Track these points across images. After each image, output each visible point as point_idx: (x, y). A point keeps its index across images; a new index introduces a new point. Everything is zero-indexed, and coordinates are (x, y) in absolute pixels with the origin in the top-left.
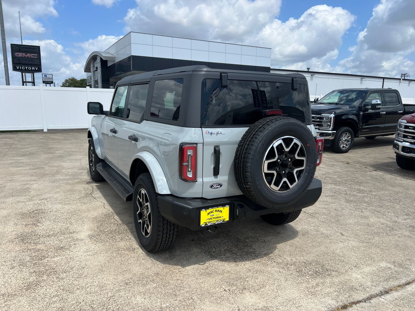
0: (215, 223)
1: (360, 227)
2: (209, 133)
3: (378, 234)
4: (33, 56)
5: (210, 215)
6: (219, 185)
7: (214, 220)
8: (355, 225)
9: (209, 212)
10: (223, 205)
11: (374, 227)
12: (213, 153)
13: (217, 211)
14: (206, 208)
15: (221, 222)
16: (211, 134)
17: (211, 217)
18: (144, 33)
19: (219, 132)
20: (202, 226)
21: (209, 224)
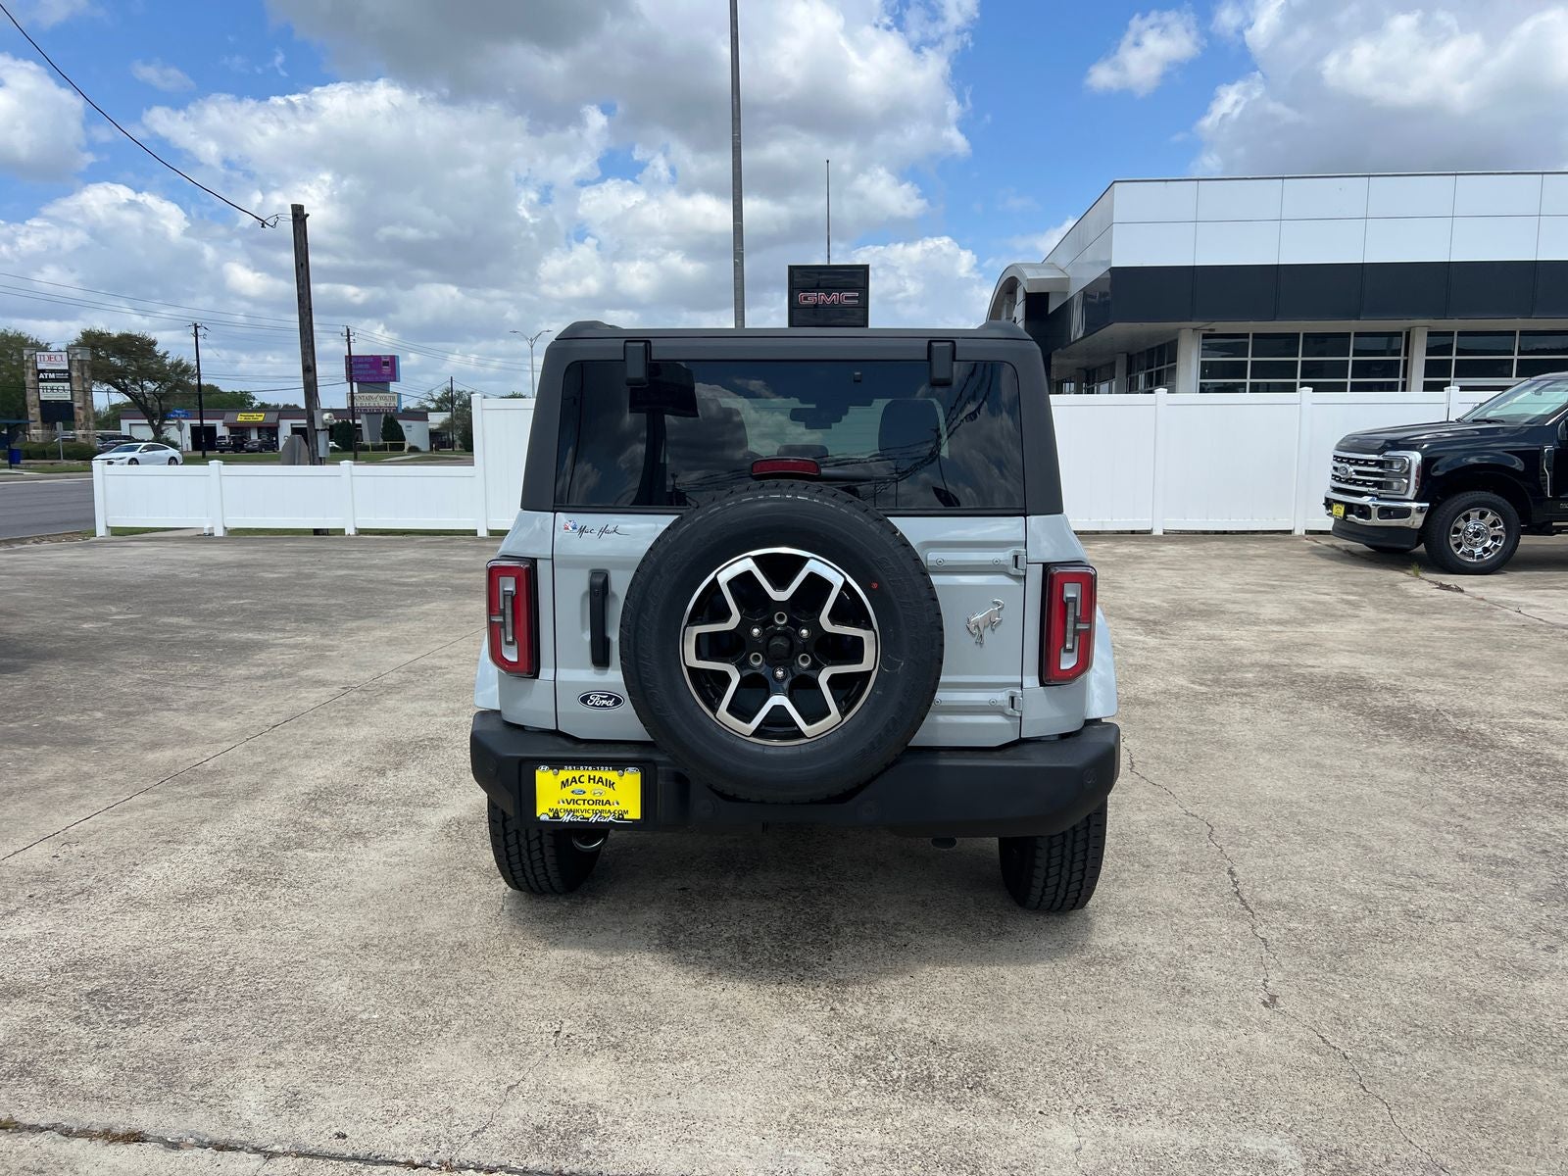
0: (588, 819)
2: (574, 528)
4: (846, 298)
5: (569, 789)
6: (610, 698)
7: (587, 807)
9: (567, 780)
10: (619, 765)
12: (584, 595)
13: (594, 779)
14: (557, 764)
15: (611, 819)
16: (582, 530)
17: (576, 797)
18: (1167, 181)
19: (610, 528)
20: (543, 818)
21: (566, 818)
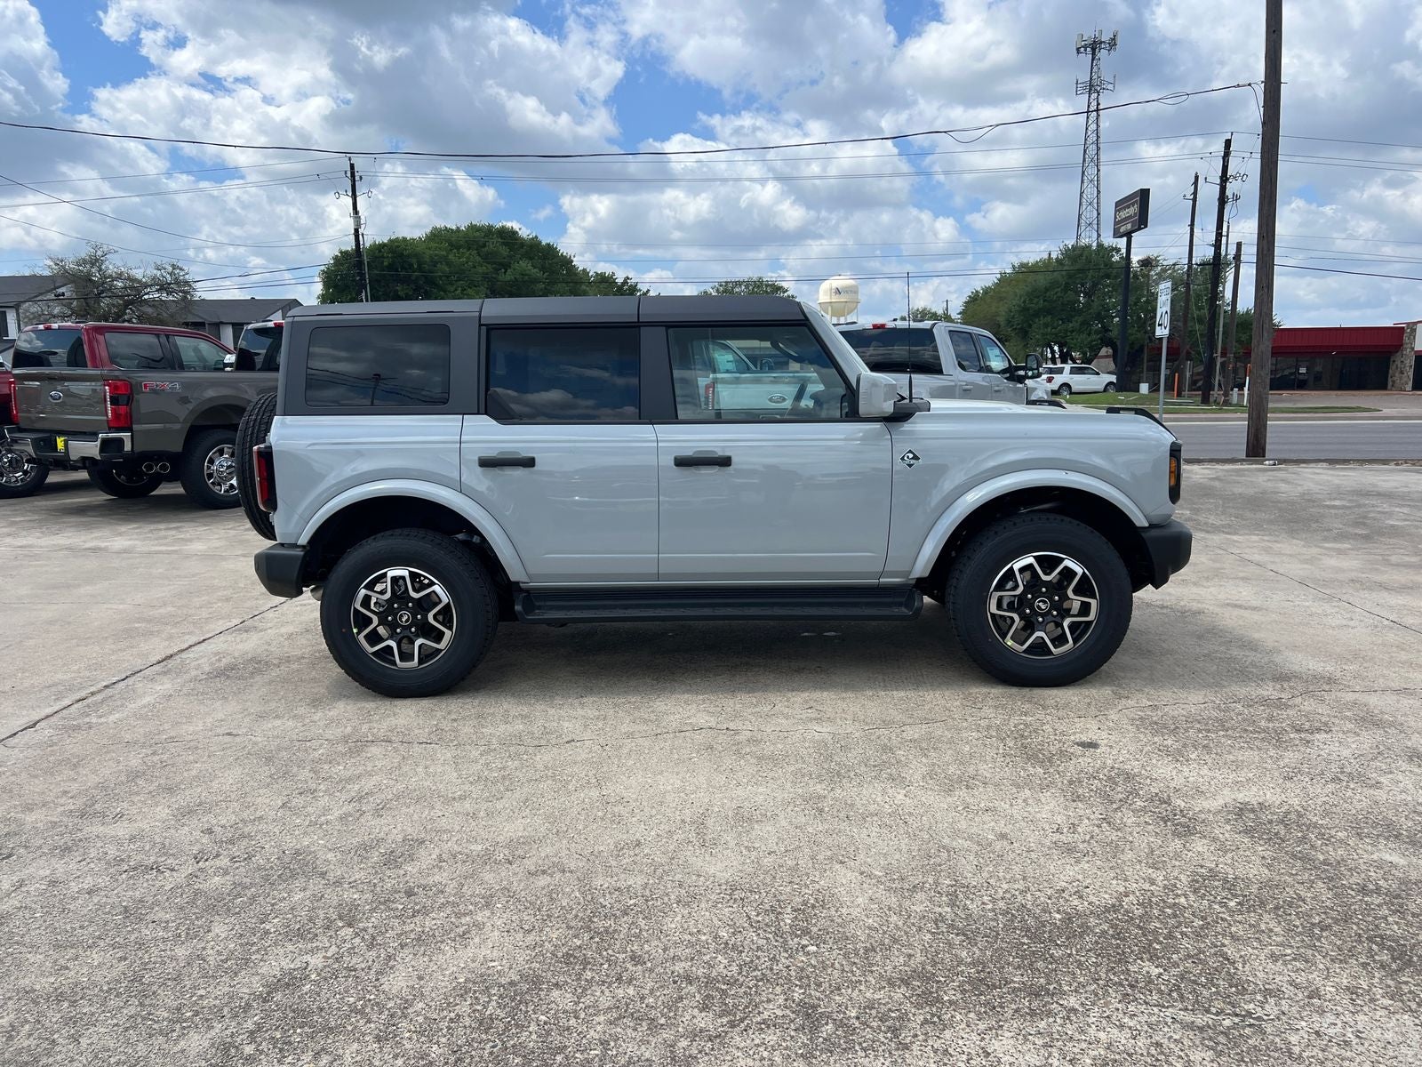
1: (194, 773)
3: (134, 776)
8: (210, 770)
11: (151, 792)
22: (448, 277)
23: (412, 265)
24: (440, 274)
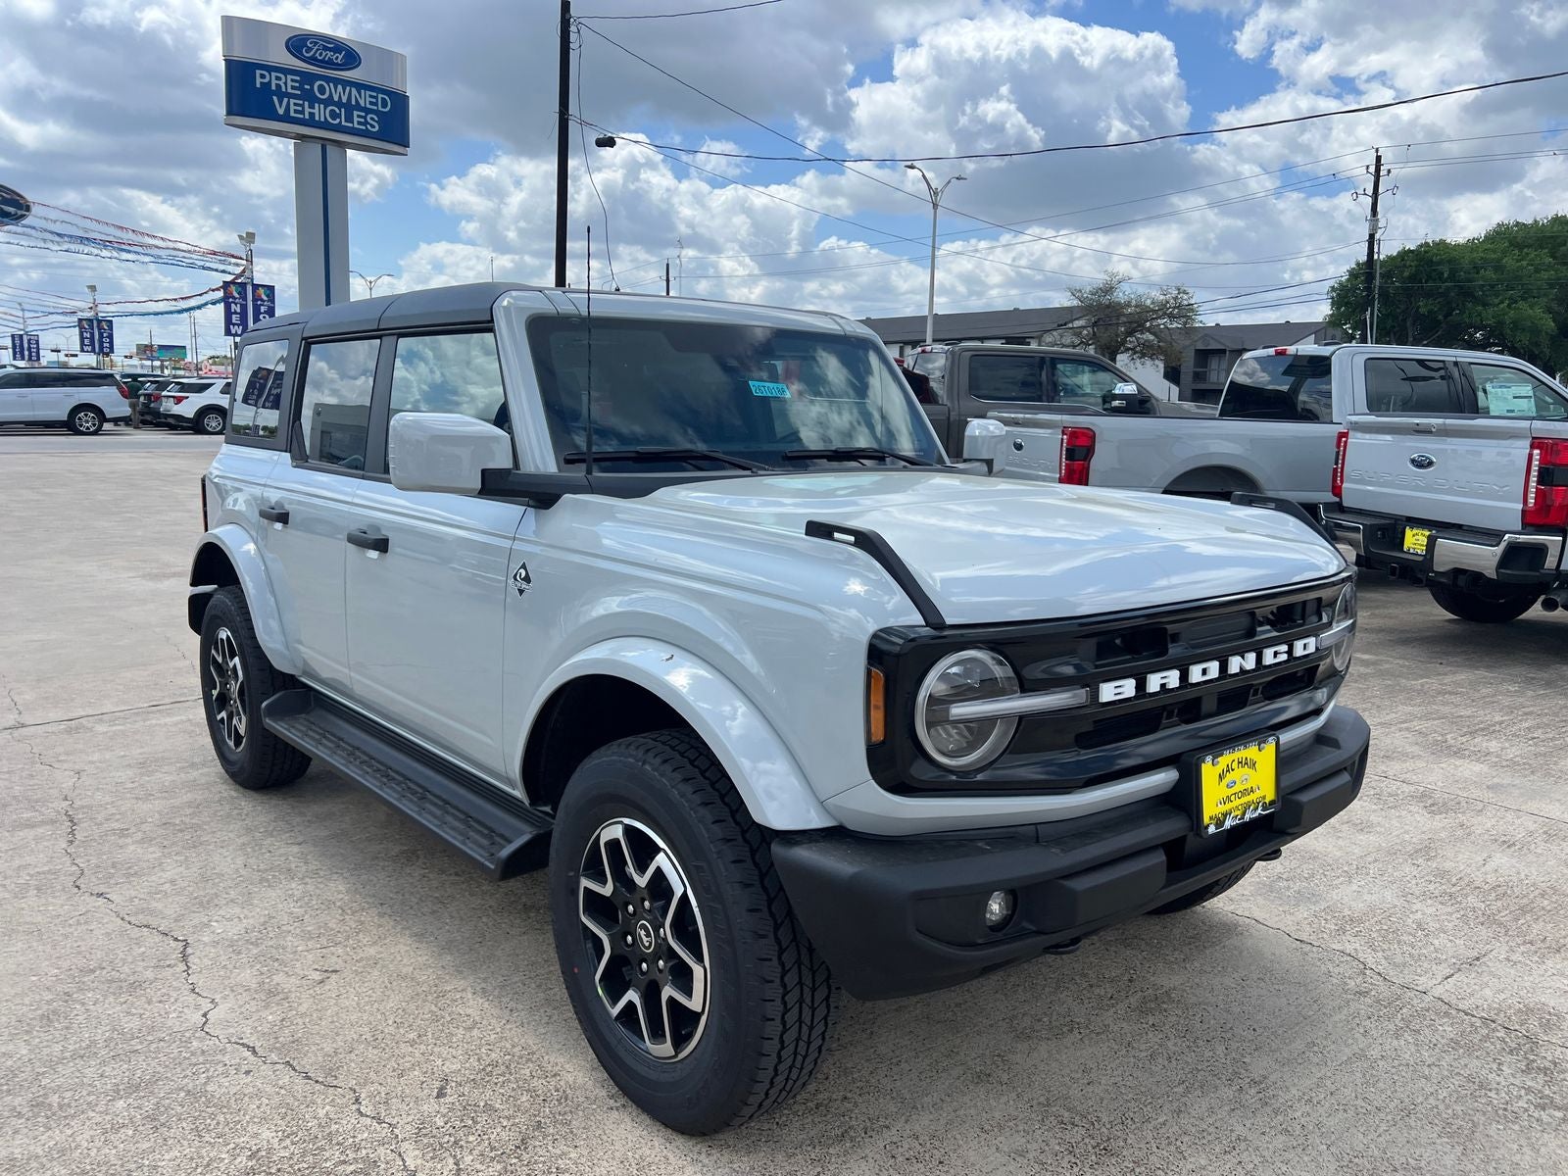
22: (1492, 286)
23: (1443, 274)
24: (1481, 283)
